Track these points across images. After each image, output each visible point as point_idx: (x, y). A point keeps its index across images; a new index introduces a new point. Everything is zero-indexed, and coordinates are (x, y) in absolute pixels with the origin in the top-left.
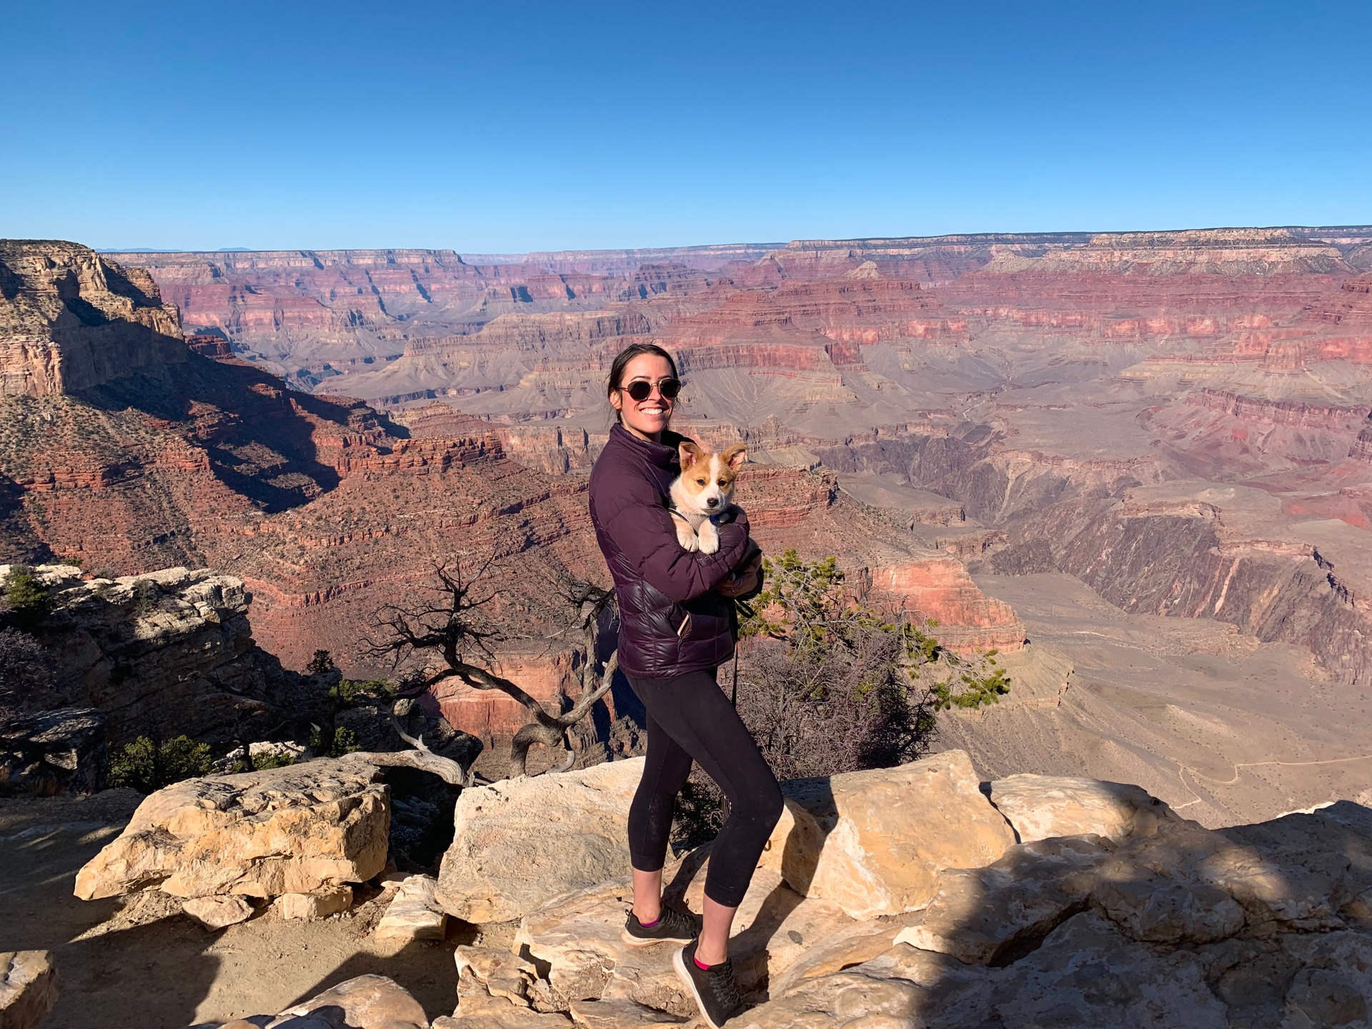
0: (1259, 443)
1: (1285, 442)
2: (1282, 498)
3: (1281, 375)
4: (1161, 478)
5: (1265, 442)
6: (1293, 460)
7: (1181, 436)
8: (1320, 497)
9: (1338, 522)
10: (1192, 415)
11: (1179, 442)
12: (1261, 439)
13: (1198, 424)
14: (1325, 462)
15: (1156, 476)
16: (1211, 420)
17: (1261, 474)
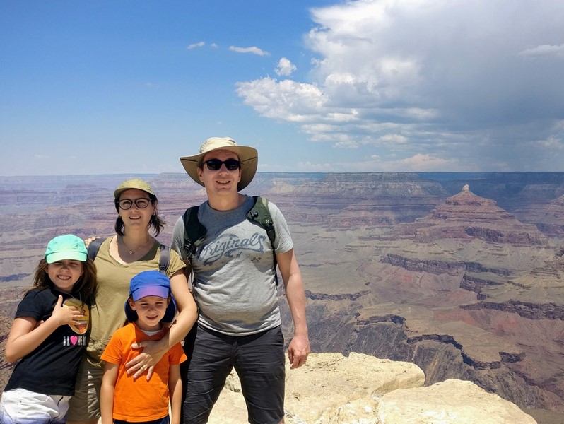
0: (418, 283)
1: (429, 281)
2: (433, 311)
3: (424, 246)
4: (373, 303)
5: (420, 282)
6: (435, 290)
7: (380, 279)
8: (450, 310)
9: (461, 322)
10: (384, 268)
11: (379, 283)
12: (418, 280)
13: (387, 273)
14: (448, 291)
15: (370, 302)
16: (394, 271)
17: (420, 299)
